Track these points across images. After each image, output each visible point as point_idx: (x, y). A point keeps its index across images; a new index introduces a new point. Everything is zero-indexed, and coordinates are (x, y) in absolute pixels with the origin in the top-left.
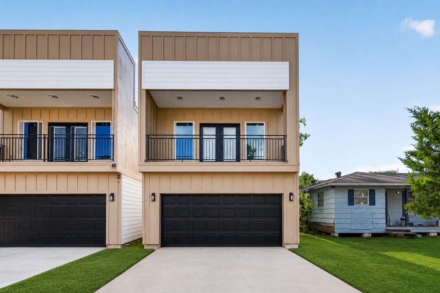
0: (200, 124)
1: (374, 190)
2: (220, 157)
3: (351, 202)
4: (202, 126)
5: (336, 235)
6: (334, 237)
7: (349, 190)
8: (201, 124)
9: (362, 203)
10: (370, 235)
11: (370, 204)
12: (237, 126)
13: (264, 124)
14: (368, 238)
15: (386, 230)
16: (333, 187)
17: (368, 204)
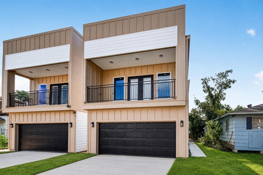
2: (141, 97)
3: (249, 126)
5: (236, 151)
6: (234, 152)
7: (247, 118)
9: (259, 128)
12: (152, 76)
13: (170, 74)
16: (233, 116)
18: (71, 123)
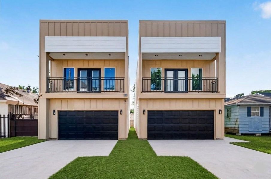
1: (263, 107)
3: (249, 115)
5: (240, 135)
6: (238, 136)
7: (248, 108)
8: (165, 69)
9: (256, 115)
10: (260, 134)
11: (260, 116)
12: (186, 70)
14: (259, 136)
15: (270, 131)
16: (238, 105)
17: (259, 115)
18: (121, 111)
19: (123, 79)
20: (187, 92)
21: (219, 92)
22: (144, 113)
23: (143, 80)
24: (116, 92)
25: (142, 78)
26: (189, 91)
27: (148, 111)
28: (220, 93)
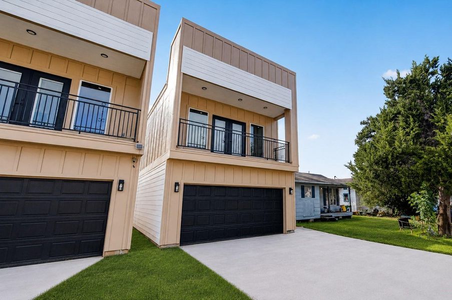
0: (213, 115)
1: (314, 186)
4: (215, 117)
10: (313, 220)
15: (321, 216)
17: (311, 196)
19: (136, 111)
20: (245, 156)
21: (291, 163)
22: (175, 189)
23: (180, 123)
24: (113, 136)
25: (180, 119)
26: (246, 154)
27: (186, 186)
28: (293, 164)
